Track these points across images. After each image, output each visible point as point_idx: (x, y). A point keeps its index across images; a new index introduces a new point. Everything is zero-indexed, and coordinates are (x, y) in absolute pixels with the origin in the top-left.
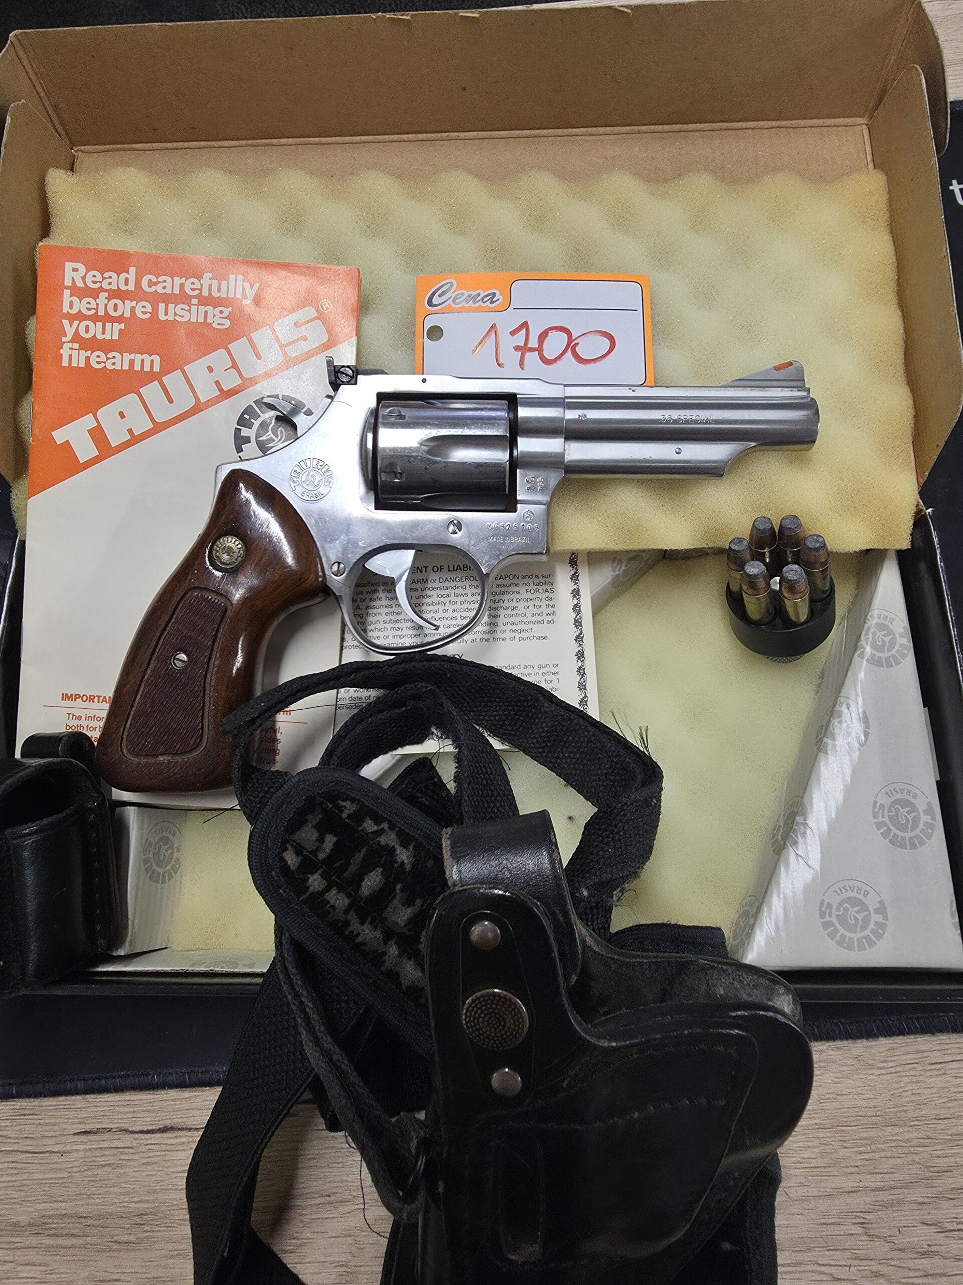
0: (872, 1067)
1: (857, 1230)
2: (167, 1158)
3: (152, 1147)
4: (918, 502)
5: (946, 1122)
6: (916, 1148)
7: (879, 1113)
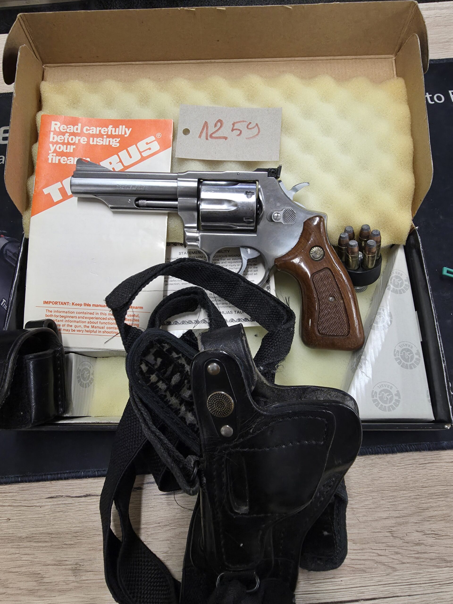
0: (394, 466)
1: (388, 534)
2: (88, 508)
3: (81, 503)
4: (412, 224)
5: (426, 488)
6: (413, 500)
7: (398, 485)
